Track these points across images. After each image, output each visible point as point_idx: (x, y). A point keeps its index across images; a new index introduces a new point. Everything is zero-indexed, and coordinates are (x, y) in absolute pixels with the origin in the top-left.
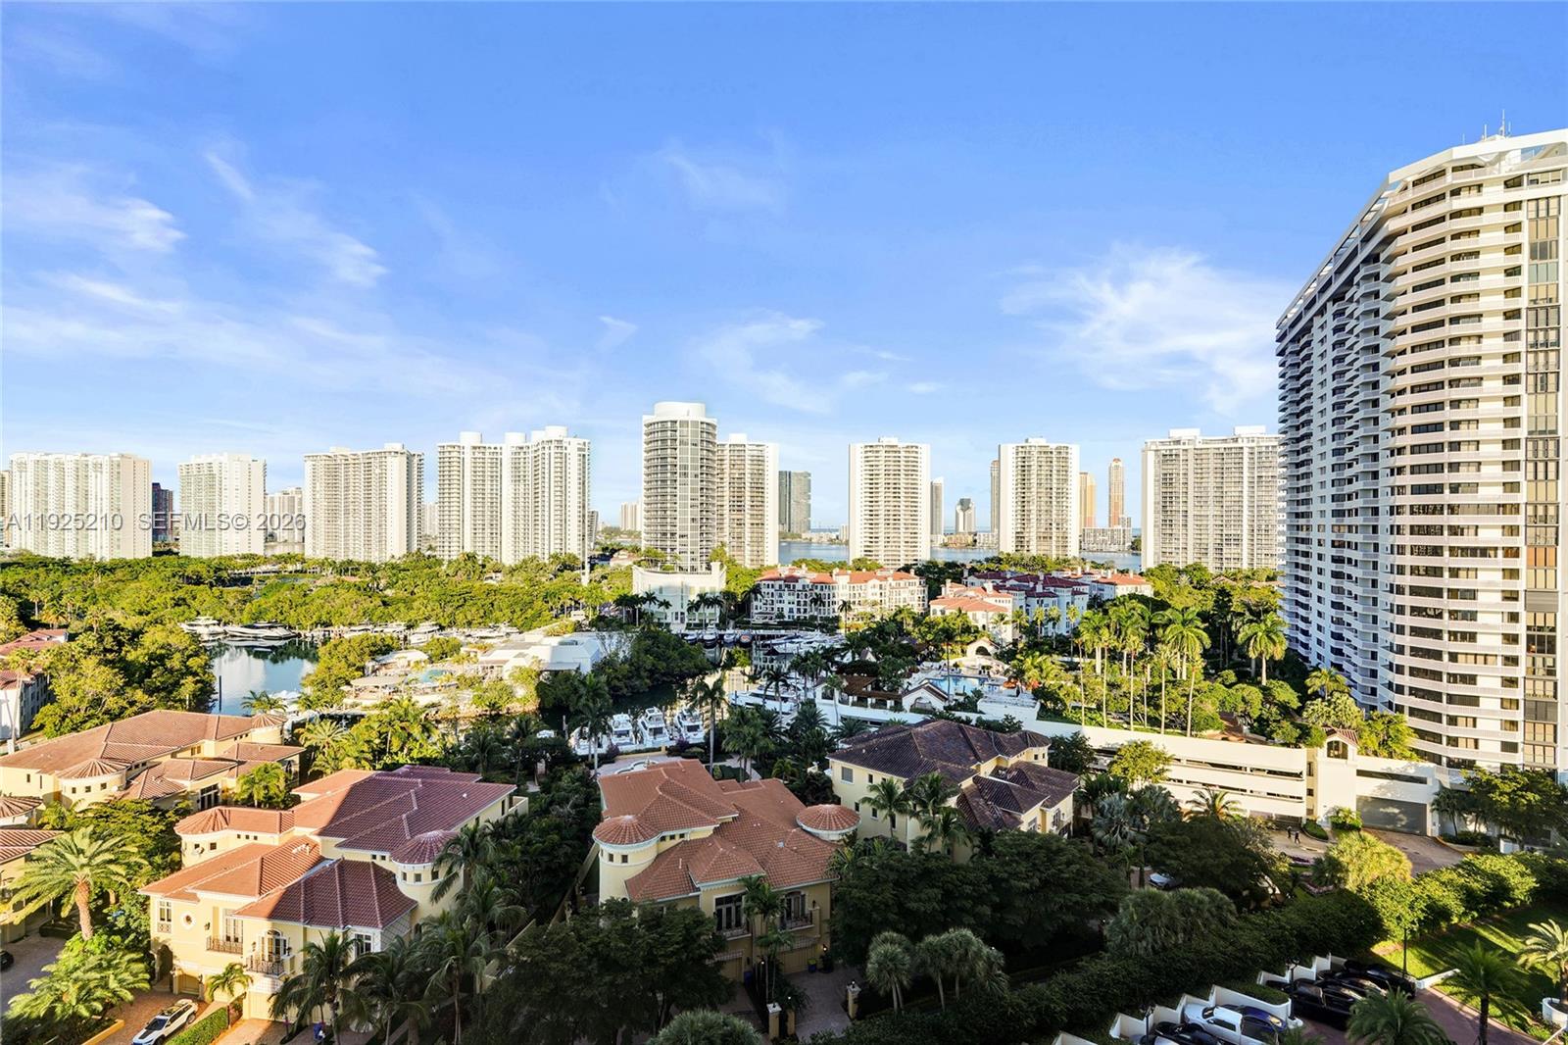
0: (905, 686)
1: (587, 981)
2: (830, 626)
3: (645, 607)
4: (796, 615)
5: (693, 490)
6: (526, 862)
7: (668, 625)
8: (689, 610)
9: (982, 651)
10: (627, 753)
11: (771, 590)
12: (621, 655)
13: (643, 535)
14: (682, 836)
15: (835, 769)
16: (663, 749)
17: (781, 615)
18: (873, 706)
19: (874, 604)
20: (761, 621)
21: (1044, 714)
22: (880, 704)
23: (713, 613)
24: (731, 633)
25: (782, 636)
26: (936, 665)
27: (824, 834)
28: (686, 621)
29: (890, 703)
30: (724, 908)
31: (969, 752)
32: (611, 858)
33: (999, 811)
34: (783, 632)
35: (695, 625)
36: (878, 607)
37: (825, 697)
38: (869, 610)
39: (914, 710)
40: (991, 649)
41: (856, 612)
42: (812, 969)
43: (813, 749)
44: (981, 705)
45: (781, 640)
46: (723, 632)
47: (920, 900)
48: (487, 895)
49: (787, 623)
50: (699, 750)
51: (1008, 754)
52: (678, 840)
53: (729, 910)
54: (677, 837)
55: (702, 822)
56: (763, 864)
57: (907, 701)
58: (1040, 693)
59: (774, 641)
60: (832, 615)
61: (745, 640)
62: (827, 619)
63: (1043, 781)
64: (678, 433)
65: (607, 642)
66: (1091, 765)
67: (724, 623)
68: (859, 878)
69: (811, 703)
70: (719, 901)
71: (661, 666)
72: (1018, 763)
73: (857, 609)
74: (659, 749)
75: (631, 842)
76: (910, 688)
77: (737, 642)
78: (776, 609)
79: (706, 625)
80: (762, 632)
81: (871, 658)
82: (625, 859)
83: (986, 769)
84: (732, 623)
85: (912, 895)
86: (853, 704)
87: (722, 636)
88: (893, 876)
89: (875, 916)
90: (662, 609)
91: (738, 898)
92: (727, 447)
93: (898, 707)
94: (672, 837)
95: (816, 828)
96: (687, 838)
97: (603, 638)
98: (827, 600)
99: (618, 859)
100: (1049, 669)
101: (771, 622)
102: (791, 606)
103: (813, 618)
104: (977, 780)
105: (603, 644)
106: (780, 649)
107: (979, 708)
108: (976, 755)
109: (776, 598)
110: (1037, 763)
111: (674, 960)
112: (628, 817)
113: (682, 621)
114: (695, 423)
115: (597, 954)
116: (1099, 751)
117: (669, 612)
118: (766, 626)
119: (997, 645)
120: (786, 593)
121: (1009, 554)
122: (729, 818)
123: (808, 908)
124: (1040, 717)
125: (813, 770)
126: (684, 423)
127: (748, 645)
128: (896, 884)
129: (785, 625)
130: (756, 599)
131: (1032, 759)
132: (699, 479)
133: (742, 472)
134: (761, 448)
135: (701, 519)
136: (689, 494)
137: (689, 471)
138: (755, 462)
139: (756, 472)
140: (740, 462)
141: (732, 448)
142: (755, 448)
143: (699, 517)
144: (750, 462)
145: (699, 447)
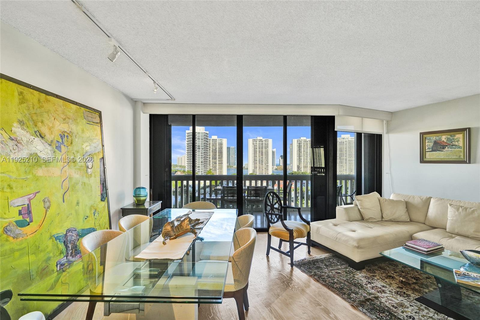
13: (186, 167)
64: (197, 136)
92: (211, 140)
114: (202, 133)
121: (295, 172)
126: (199, 133)
132: (203, 150)
133: (216, 147)
134: (221, 140)
135: (204, 162)
136: (200, 154)
137: (200, 147)
138: (220, 145)
139: (220, 147)
140: (215, 145)
141: (213, 140)
142: (220, 140)
143: (203, 161)
144: (218, 144)
145: (203, 140)
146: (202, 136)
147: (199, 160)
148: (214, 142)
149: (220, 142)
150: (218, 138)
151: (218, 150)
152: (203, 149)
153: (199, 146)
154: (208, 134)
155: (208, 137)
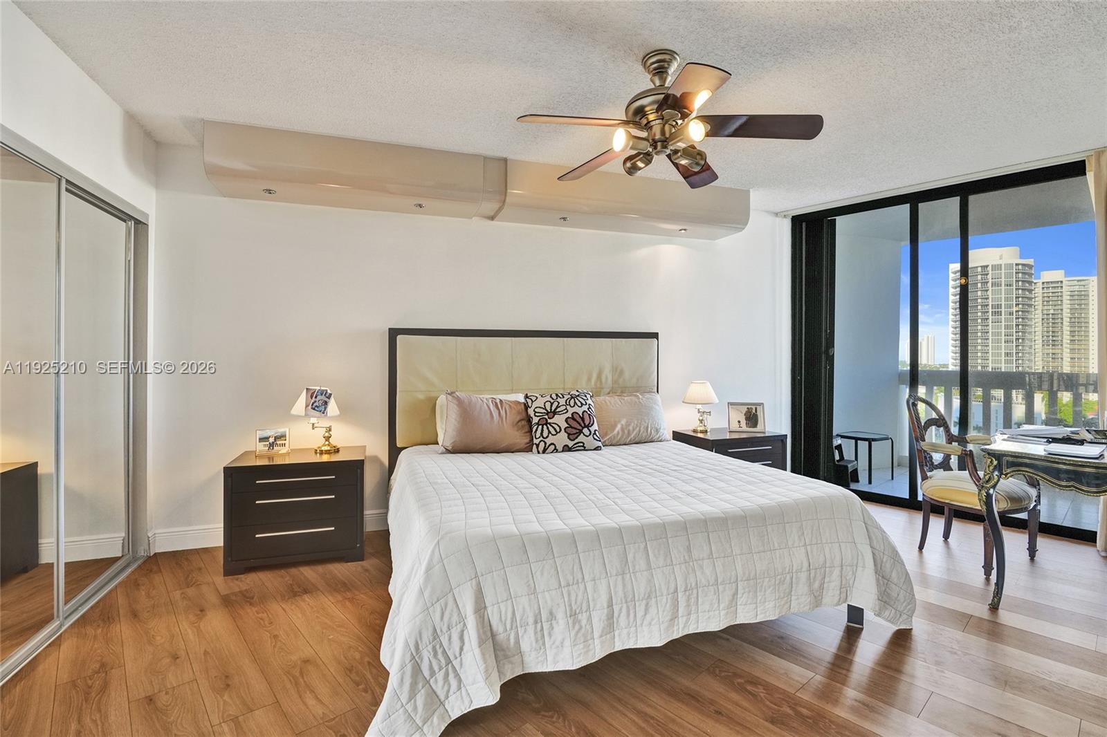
5: (1007, 327)
64: (990, 277)
92: (1041, 284)
114: (1009, 266)
126: (998, 267)
132: (1014, 316)
133: (1059, 307)
134: (1082, 283)
135: (1017, 353)
136: (1003, 331)
137: (1003, 310)
138: (1076, 297)
139: (1076, 306)
140: (1056, 298)
141: (1045, 285)
142: (1076, 283)
143: (1014, 351)
144: (1069, 297)
145: (1014, 287)
146: (1008, 275)
147: (999, 348)
148: (1051, 290)
149: (1077, 288)
150: (1065, 277)
151: (1066, 314)
152: (1011, 314)
153: (999, 306)
154: (1030, 267)
155: (1030, 275)
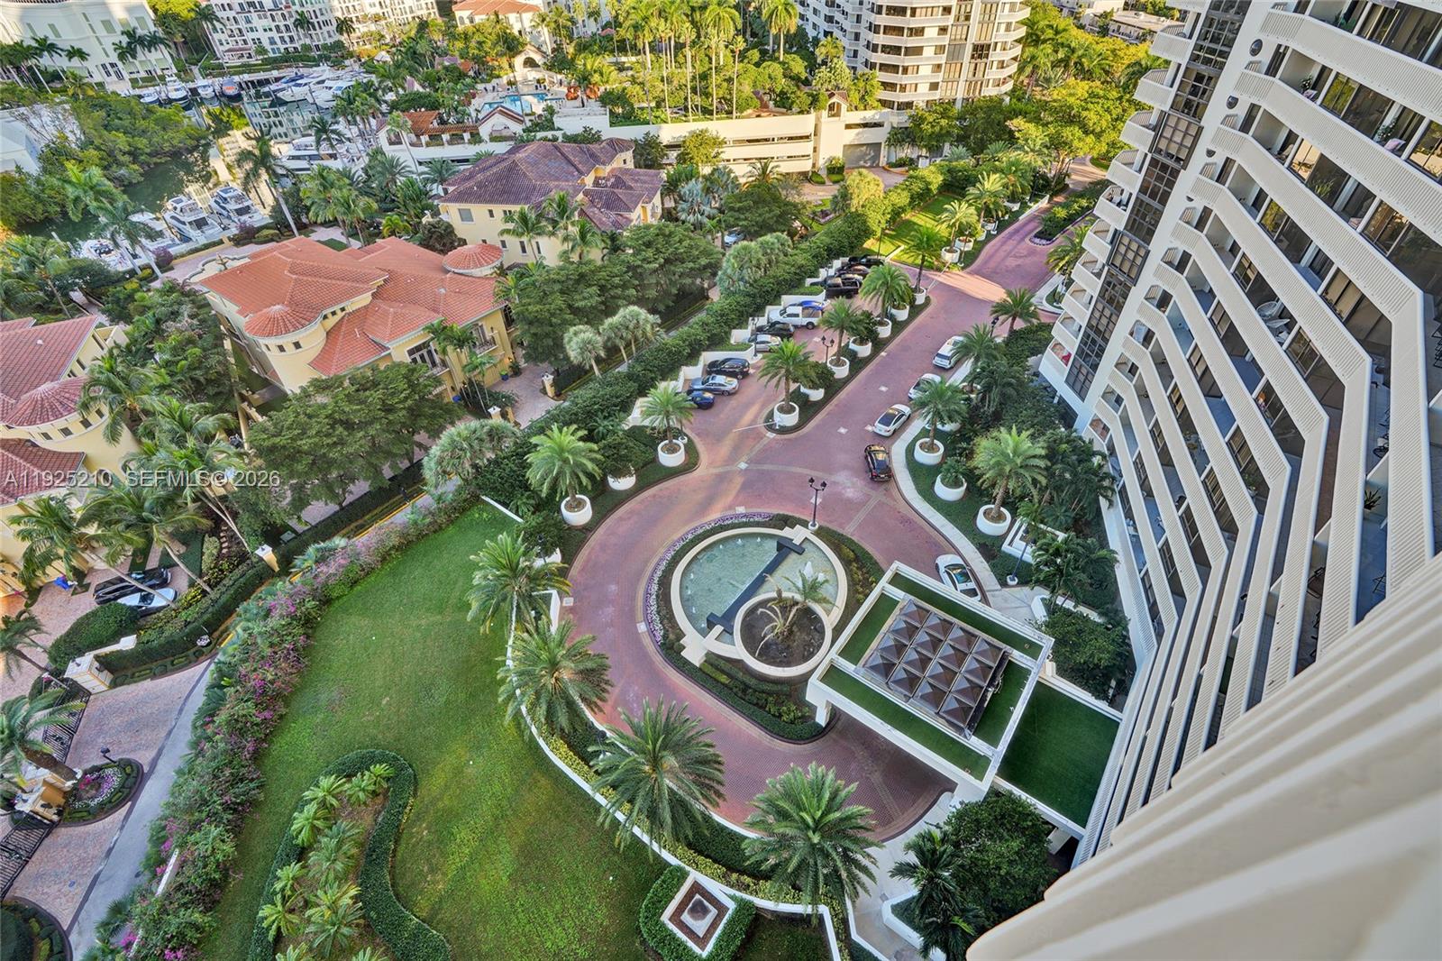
0: (474, 114)
1: (341, 442)
2: (336, 55)
3: (46, 61)
4: (282, 47)
6: (180, 381)
7: (101, 85)
8: (122, 57)
9: (530, 63)
10: (183, 256)
11: (231, 14)
12: (72, 138)
14: (343, 309)
15: (450, 213)
16: (226, 240)
17: (262, 51)
18: (450, 143)
19: (377, 19)
20: (238, 62)
21: (616, 120)
22: (456, 139)
23: (159, 59)
24: (206, 85)
25: (277, 80)
26: (489, 86)
27: (477, 272)
28: (127, 76)
29: (467, 136)
30: (417, 356)
31: (572, 169)
32: (281, 348)
33: (612, 215)
34: (275, 73)
35: (143, 80)
36: (383, 22)
37: (391, 143)
38: (373, 27)
39: (493, 139)
40: (538, 58)
41: (358, 34)
42: (505, 378)
43: (412, 199)
44: (558, 121)
45: (280, 85)
46: (191, 85)
47: (585, 298)
48: (180, 416)
49: (275, 60)
50: (272, 231)
51: (604, 164)
52: (340, 315)
53: (422, 357)
54: (339, 312)
55: (358, 292)
56: (435, 310)
57: (484, 131)
58: (608, 99)
59: (273, 87)
60: (329, 41)
61: (232, 91)
62: (325, 47)
63: (637, 181)
65: (35, 122)
66: (664, 161)
67: (185, 71)
68: (528, 297)
69: (379, 151)
70: (411, 352)
71: (142, 143)
72: (613, 170)
73: (361, 29)
74: (221, 242)
75: (296, 328)
76: (481, 116)
77: (220, 96)
78: (250, 43)
79: (162, 78)
80: (246, 77)
81: (417, 87)
82: (297, 345)
83: (589, 181)
84: (195, 70)
85: (577, 297)
86: (428, 145)
87: (194, 91)
88: (557, 287)
89: (554, 320)
90: (76, 61)
91: (425, 345)
93: (476, 138)
94: (334, 313)
95: (468, 268)
96: (349, 309)
97: (24, 118)
98: (314, 20)
99: (290, 348)
100: (608, 72)
101: (252, 61)
102: (269, 34)
103: (307, 48)
104: (586, 193)
105: (31, 126)
106: (283, 95)
107: (556, 125)
108: (578, 170)
109: (243, 25)
110: (627, 166)
111: (410, 402)
112: (278, 307)
113: (120, 76)
115: (336, 422)
116: (667, 146)
117: (90, 64)
118: (247, 68)
119: (544, 54)
120: (254, 16)
122: (380, 281)
123: (488, 335)
124: (612, 124)
125: (427, 219)
127: (238, 97)
128: (562, 292)
129: (275, 63)
130: (215, 29)
131: (622, 165)
